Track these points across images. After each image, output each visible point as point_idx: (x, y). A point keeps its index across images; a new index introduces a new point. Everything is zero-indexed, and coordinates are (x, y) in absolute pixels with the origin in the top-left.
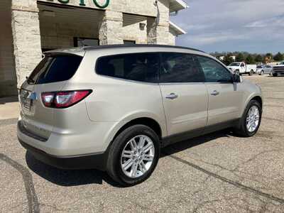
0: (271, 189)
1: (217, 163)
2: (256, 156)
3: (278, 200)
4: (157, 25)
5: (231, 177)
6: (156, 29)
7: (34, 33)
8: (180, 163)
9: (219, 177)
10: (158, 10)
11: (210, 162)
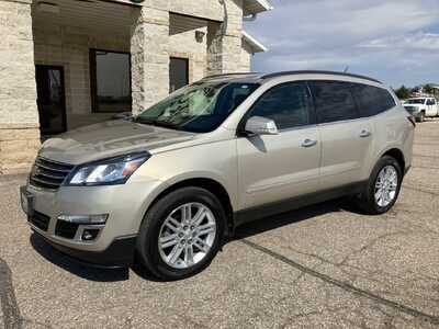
0: (398, 294)
1: (315, 253)
2: (373, 242)
3: (410, 311)
4: (223, 34)
5: (337, 274)
6: (221, 40)
7: (22, 36)
8: (257, 252)
9: (318, 275)
10: (225, 12)
11: (304, 250)
